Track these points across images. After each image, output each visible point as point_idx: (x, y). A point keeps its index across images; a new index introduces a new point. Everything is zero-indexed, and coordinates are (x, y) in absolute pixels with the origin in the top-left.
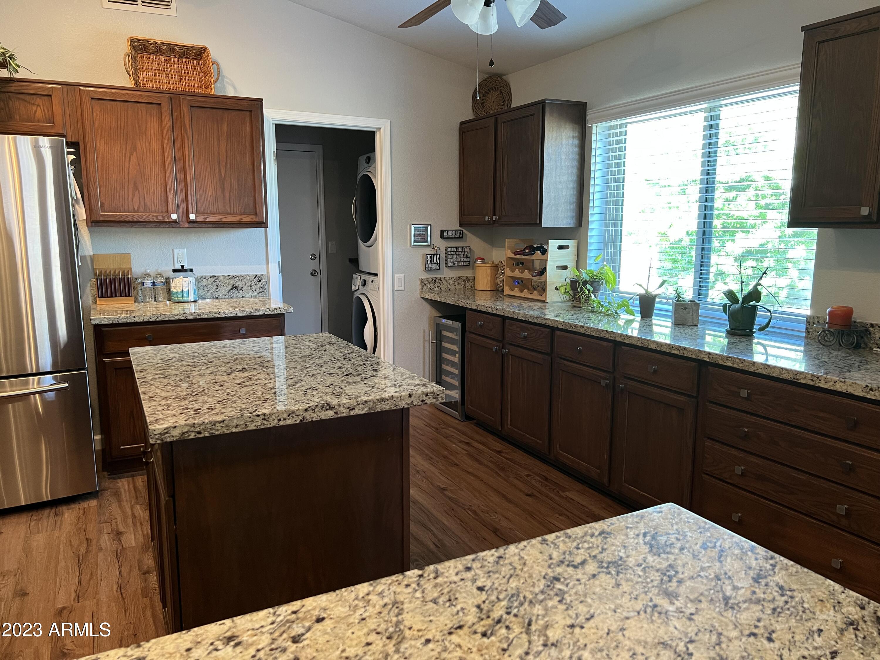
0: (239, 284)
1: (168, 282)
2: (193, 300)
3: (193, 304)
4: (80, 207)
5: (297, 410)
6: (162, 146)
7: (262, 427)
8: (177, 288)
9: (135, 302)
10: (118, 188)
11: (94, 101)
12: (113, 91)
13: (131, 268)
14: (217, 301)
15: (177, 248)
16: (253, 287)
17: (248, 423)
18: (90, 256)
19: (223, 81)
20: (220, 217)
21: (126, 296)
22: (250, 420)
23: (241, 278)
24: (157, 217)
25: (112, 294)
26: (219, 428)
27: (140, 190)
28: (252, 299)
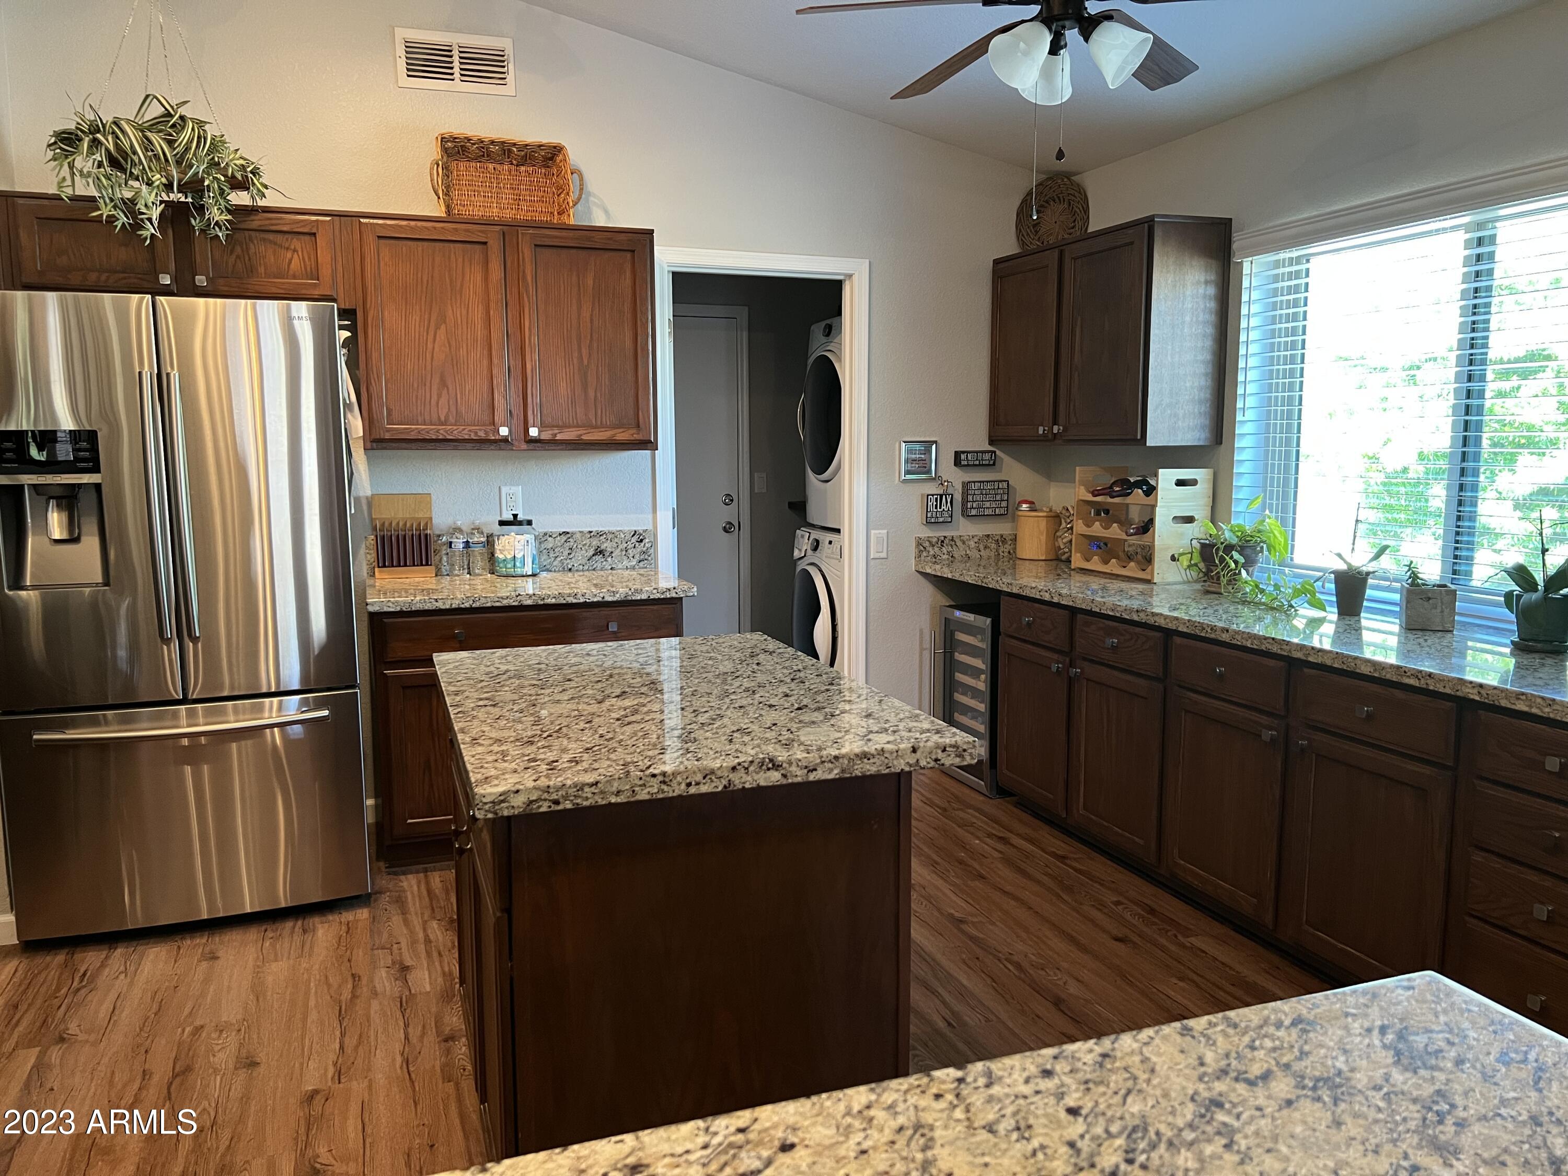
0: (607, 546)
1: (490, 542)
2: (530, 573)
3: (530, 580)
4: (354, 416)
5: (719, 769)
6: (488, 312)
7: (660, 796)
8: (506, 553)
9: (436, 575)
10: (415, 385)
11: (382, 241)
12: (413, 223)
13: (431, 519)
14: (570, 574)
15: (506, 485)
16: (630, 551)
17: (636, 789)
18: (367, 498)
19: (587, 201)
20: (579, 433)
21: (422, 565)
22: (641, 782)
23: (610, 536)
24: (476, 433)
25: (401, 563)
26: (589, 795)
27: (450, 389)
28: (628, 572)
